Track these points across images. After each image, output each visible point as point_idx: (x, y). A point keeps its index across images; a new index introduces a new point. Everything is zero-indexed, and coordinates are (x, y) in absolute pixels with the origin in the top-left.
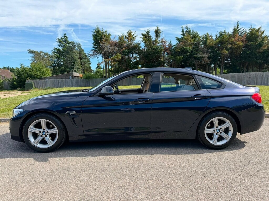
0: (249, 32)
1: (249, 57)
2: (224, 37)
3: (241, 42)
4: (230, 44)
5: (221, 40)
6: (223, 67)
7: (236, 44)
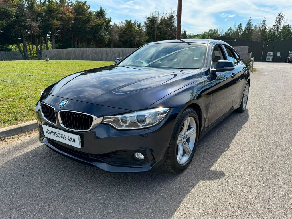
0: (75, 4)
1: (80, 31)
2: (51, 4)
3: (71, 13)
4: (60, 13)
5: (49, 8)
6: (55, 40)
7: (66, 15)
